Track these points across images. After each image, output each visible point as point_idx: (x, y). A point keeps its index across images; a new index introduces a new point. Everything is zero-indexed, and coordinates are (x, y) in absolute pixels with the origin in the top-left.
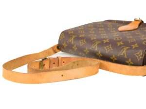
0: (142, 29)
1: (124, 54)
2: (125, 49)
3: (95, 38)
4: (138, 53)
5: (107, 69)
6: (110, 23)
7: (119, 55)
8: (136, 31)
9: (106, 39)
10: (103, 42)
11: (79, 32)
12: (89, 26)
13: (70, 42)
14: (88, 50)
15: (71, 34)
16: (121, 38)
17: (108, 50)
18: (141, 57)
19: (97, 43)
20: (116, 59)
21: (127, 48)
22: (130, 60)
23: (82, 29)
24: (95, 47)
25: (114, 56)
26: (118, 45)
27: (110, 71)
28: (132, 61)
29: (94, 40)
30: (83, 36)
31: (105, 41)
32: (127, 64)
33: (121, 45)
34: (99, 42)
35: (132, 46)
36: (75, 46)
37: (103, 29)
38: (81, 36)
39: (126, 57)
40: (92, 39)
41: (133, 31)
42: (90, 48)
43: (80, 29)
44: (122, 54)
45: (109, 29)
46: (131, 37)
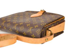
0: (44, 15)
1: (30, 31)
2: (31, 28)
3: (15, 22)
4: (38, 31)
5: (21, 40)
6: (28, 13)
7: (27, 32)
8: (40, 17)
9: (21, 23)
10: (19, 24)
11: (8, 19)
12: (15, 15)
13: (2, 25)
14: (11, 29)
15: (3, 20)
16: (30, 22)
17: (21, 29)
18: (39, 33)
19: (16, 25)
20: (26, 34)
21: (32, 27)
22: (33, 35)
23: (10, 17)
24: (15, 27)
25: (25, 32)
26: (27, 26)
27: (23, 41)
28: (34, 35)
29: (14, 23)
30: (9, 21)
31: (20, 24)
32: (32, 37)
33: (29, 26)
34: (17, 24)
35: (35, 26)
36: (5, 27)
37: (22, 16)
38: (8, 21)
39: (31, 33)
40: (14, 22)
41: (38, 17)
42: (12, 28)
43: (9, 17)
44: (29, 31)
45: (25, 16)
46: (35, 21)
